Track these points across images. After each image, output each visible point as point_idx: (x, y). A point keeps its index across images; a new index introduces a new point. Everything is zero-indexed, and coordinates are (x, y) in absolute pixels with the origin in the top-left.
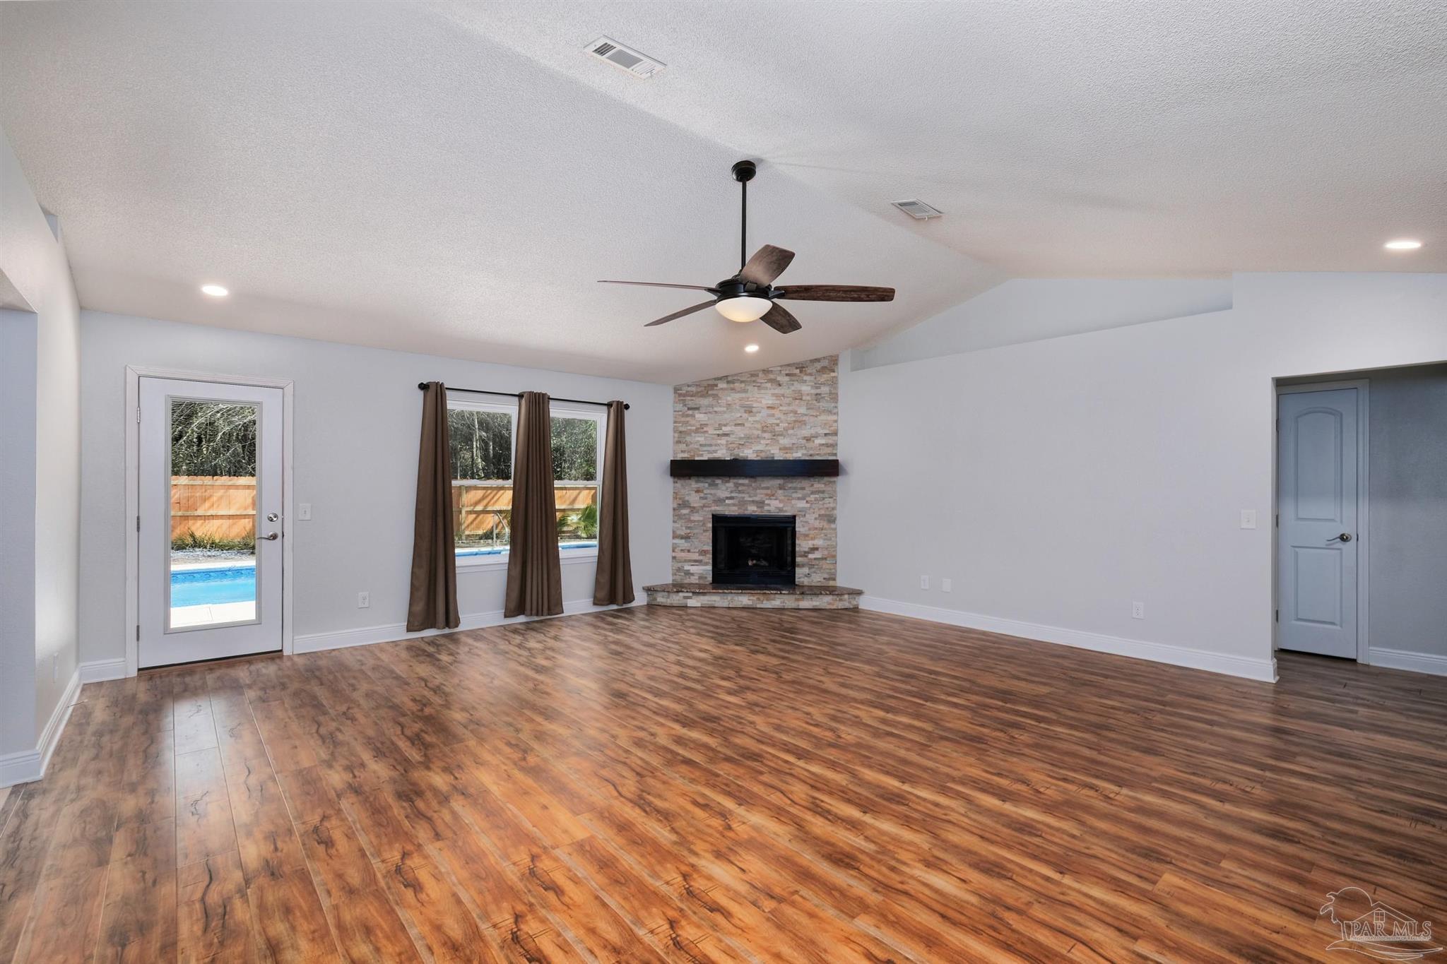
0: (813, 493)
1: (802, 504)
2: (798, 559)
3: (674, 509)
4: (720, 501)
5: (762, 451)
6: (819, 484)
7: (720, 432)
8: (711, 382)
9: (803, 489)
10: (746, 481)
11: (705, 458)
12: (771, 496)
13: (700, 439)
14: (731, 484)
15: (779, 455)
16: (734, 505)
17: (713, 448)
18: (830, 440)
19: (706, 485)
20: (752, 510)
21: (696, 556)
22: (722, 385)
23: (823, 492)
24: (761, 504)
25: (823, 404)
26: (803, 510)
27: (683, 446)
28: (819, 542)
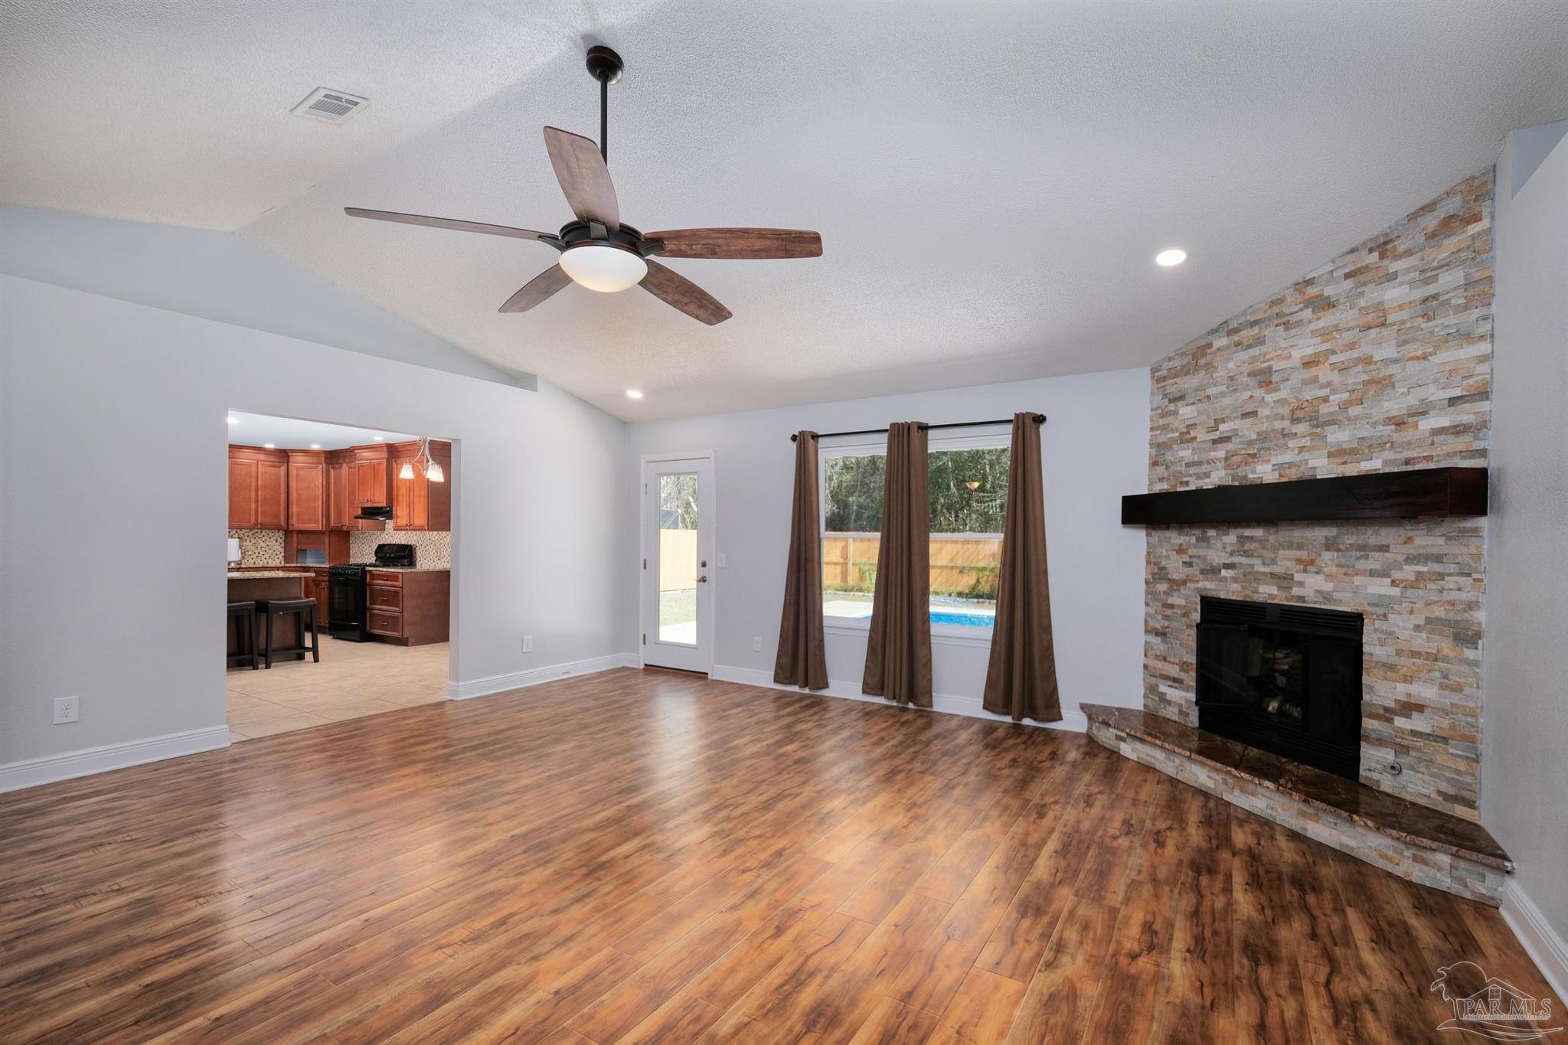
0: (1410, 560)
1: (1381, 587)
2: (1368, 724)
3: (1147, 582)
4: (1212, 571)
5: (1290, 465)
6: (1427, 538)
7: (1216, 435)
8: (1202, 342)
9: (1384, 548)
10: (1258, 532)
11: (1192, 487)
12: (1307, 565)
13: (1186, 453)
14: (1231, 537)
15: (1324, 467)
16: (1235, 580)
17: (1204, 468)
18: (1466, 415)
19: (1193, 540)
20: (1268, 593)
21: (1174, 671)
22: (1220, 342)
23: (1439, 558)
24: (1285, 580)
25: (1449, 321)
26: (1380, 601)
27: (1161, 470)
28: (1424, 691)
